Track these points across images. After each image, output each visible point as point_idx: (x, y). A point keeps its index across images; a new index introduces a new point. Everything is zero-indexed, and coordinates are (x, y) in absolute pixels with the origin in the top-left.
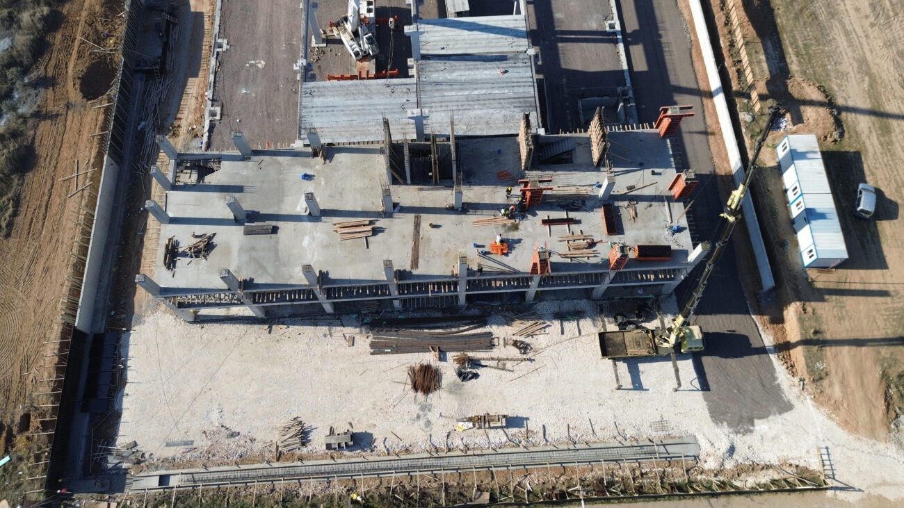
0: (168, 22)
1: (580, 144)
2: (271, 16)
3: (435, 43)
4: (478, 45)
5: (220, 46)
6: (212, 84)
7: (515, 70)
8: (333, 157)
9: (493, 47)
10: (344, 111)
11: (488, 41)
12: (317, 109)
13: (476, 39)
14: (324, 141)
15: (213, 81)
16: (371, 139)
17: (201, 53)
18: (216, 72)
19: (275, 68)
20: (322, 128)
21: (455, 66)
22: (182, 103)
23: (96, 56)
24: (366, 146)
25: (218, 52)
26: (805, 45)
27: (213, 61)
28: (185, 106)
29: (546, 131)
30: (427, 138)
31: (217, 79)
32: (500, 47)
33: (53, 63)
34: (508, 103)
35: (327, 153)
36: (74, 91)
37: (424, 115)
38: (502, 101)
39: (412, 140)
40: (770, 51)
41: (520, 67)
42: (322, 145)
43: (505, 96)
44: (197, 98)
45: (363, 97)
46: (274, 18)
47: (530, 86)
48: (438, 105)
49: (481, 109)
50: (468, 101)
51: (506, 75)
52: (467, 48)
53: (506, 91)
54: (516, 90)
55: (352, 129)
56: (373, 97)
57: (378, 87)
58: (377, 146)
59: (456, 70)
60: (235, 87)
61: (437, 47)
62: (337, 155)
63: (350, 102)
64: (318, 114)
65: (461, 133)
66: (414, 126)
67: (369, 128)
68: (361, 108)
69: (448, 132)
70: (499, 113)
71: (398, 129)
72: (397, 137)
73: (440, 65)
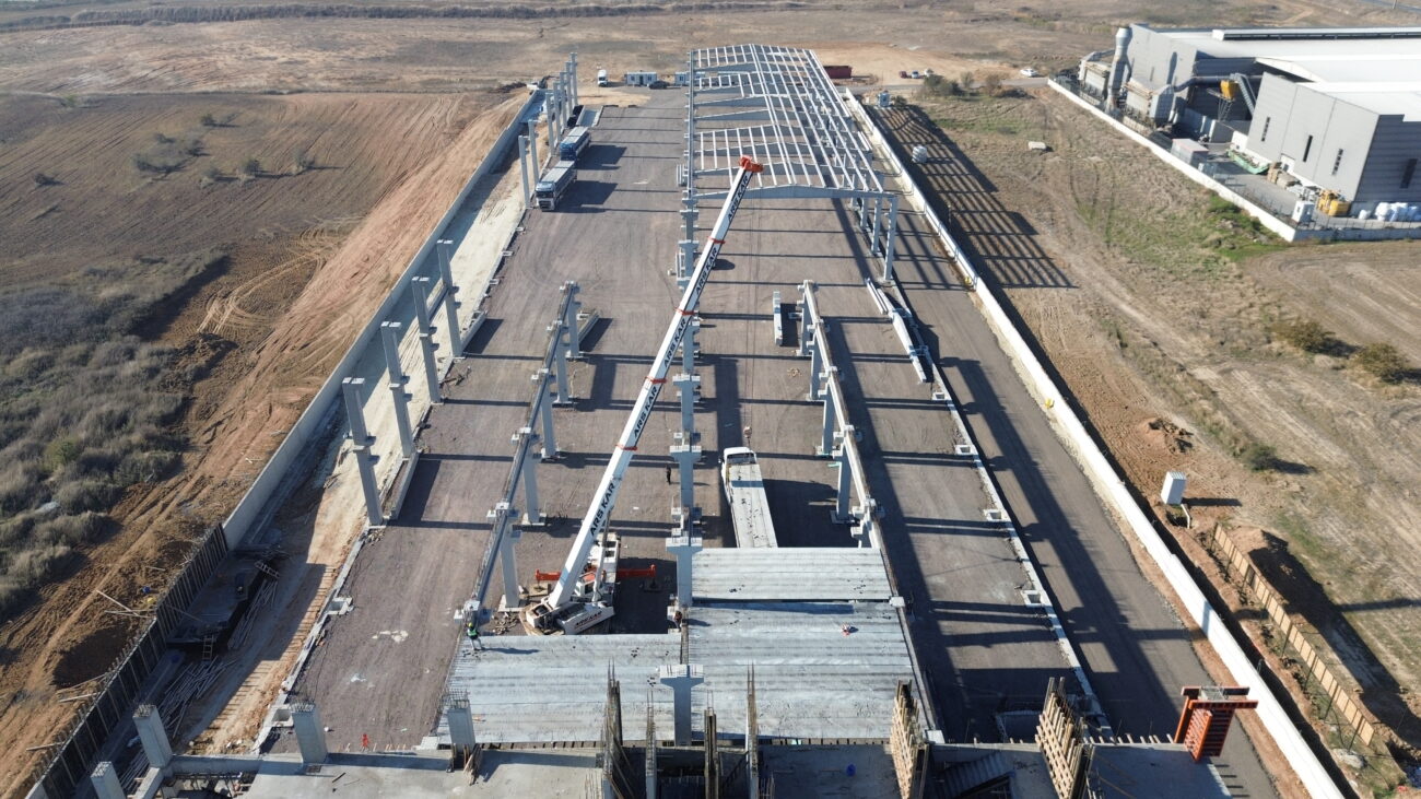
0: (262, 575)
1: (1022, 765)
2: (439, 566)
3: (720, 583)
4: (799, 588)
5: (337, 607)
6: (300, 665)
7: (871, 628)
8: (495, 769)
9: (825, 591)
10: (534, 685)
11: (816, 583)
12: (482, 681)
13: (793, 579)
14: (482, 738)
15: (303, 660)
16: (580, 737)
17: (299, 622)
18: (314, 647)
19: (424, 643)
20: (484, 715)
21: (756, 617)
22: (232, 702)
23: (112, 619)
24: (568, 752)
25: (329, 617)
26: (1405, 639)
27: (316, 630)
28: (234, 707)
29: (947, 737)
30: (697, 739)
31: (313, 658)
32: (840, 591)
33: (28, 628)
34: (862, 681)
35: (484, 762)
36: (42, 673)
37: (692, 676)
38: (849, 678)
39: (665, 743)
40: (1343, 645)
41: (879, 624)
42: (477, 745)
43: (855, 670)
44: (264, 693)
45: (576, 662)
46: (443, 569)
47: (902, 655)
48: (722, 679)
49: (809, 690)
50: (781, 675)
51: (853, 635)
52: (778, 592)
53: (856, 662)
54: (876, 660)
55: (543, 718)
56: (595, 662)
57: (608, 647)
58: (591, 753)
59: (758, 624)
60: (341, 671)
61: (724, 588)
62: (503, 768)
63: (547, 671)
64: (482, 690)
65: (766, 732)
66: (671, 716)
67: (579, 718)
68: (569, 680)
69: (743, 728)
70: (845, 698)
71: (637, 720)
72: (633, 734)
73: (729, 615)
